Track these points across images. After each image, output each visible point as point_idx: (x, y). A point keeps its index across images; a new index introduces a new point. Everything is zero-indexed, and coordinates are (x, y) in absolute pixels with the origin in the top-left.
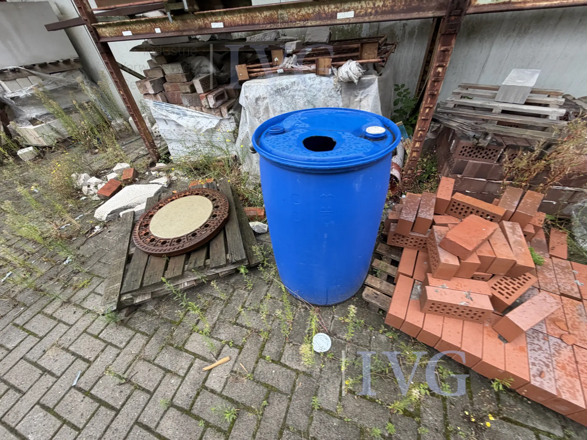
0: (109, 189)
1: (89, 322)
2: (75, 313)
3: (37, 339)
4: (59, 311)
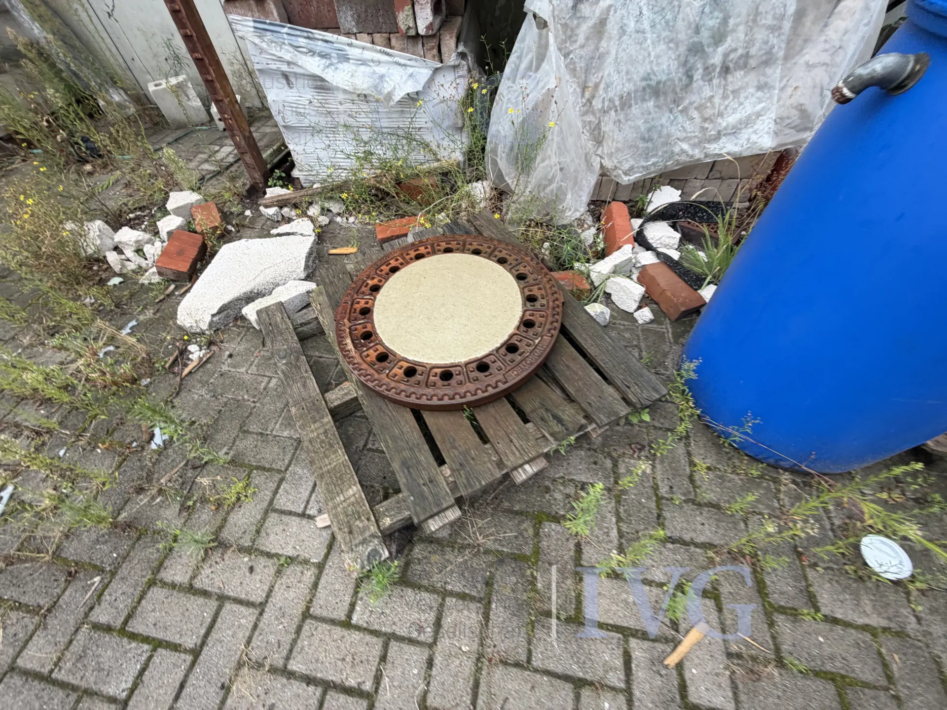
0: (180, 253)
1: (303, 589)
2: (251, 569)
3: (183, 656)
4: (206, 571)
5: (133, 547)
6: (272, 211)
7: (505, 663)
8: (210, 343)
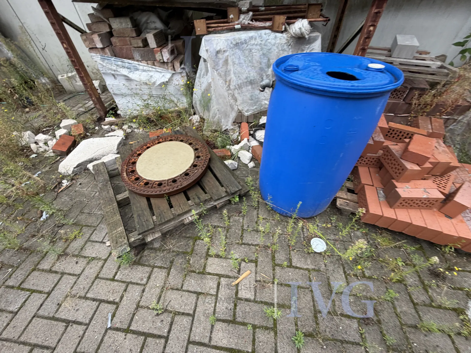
0: (64, 144)
1: (97, 269)
2: (77, 263)
3: (43, 295)
4: (58, 264)
5: (27, 257)
6: (106, 127)
7: (172, 289)
8: (72, 179)
